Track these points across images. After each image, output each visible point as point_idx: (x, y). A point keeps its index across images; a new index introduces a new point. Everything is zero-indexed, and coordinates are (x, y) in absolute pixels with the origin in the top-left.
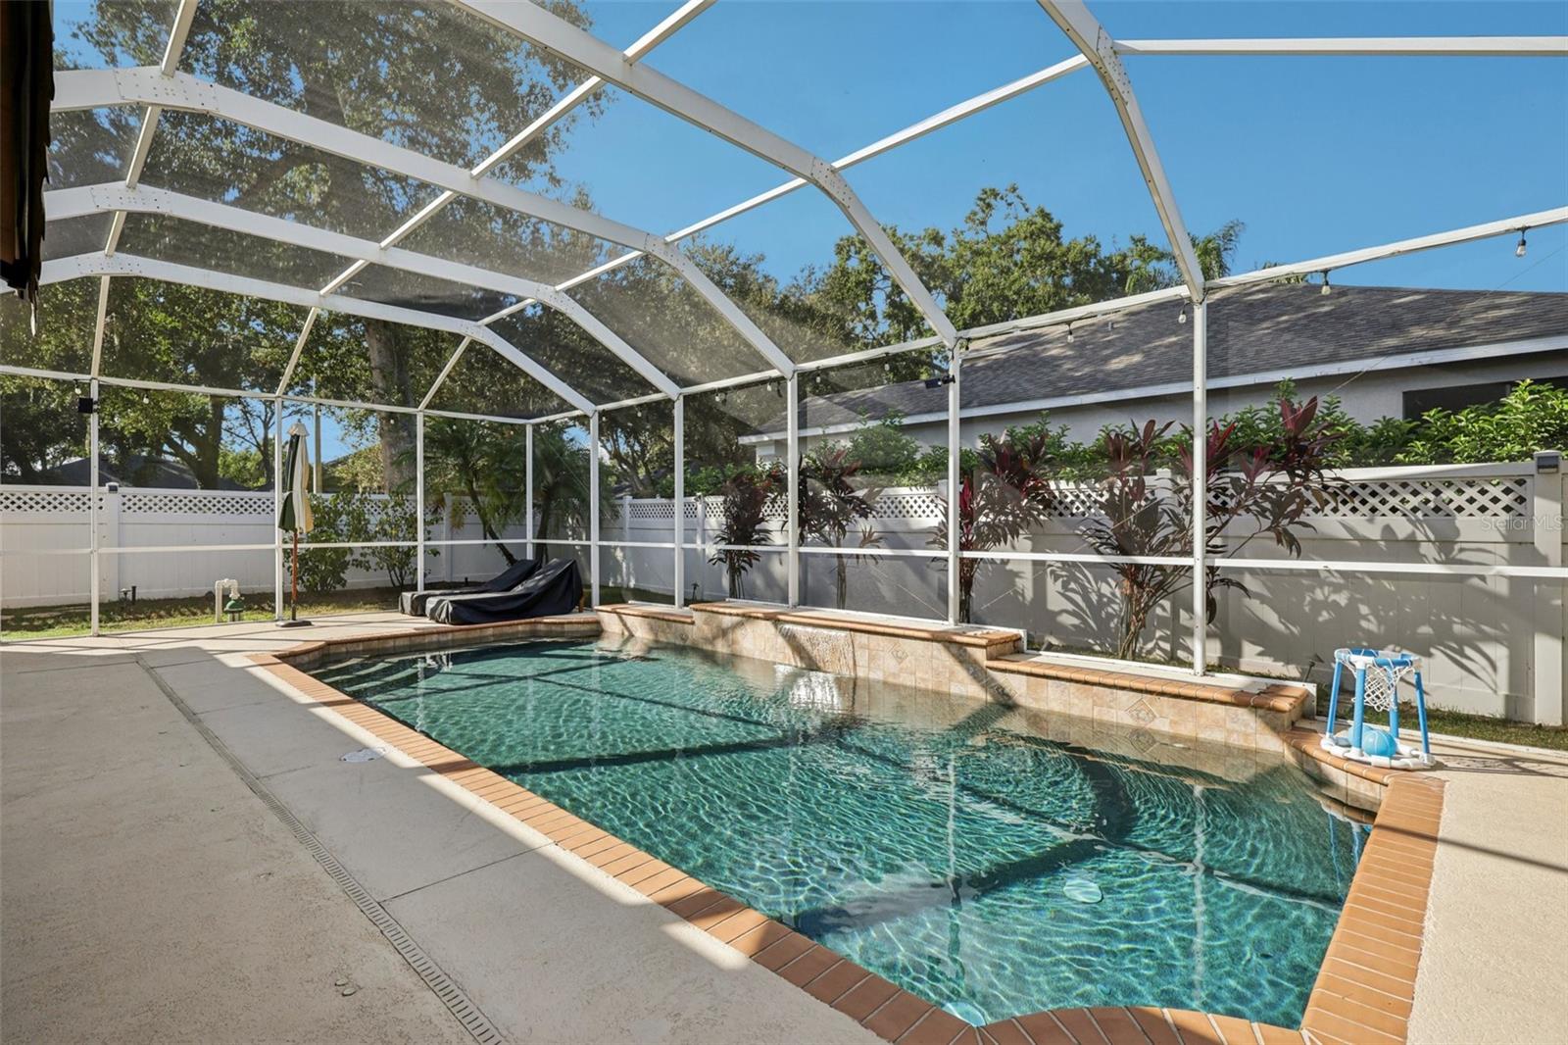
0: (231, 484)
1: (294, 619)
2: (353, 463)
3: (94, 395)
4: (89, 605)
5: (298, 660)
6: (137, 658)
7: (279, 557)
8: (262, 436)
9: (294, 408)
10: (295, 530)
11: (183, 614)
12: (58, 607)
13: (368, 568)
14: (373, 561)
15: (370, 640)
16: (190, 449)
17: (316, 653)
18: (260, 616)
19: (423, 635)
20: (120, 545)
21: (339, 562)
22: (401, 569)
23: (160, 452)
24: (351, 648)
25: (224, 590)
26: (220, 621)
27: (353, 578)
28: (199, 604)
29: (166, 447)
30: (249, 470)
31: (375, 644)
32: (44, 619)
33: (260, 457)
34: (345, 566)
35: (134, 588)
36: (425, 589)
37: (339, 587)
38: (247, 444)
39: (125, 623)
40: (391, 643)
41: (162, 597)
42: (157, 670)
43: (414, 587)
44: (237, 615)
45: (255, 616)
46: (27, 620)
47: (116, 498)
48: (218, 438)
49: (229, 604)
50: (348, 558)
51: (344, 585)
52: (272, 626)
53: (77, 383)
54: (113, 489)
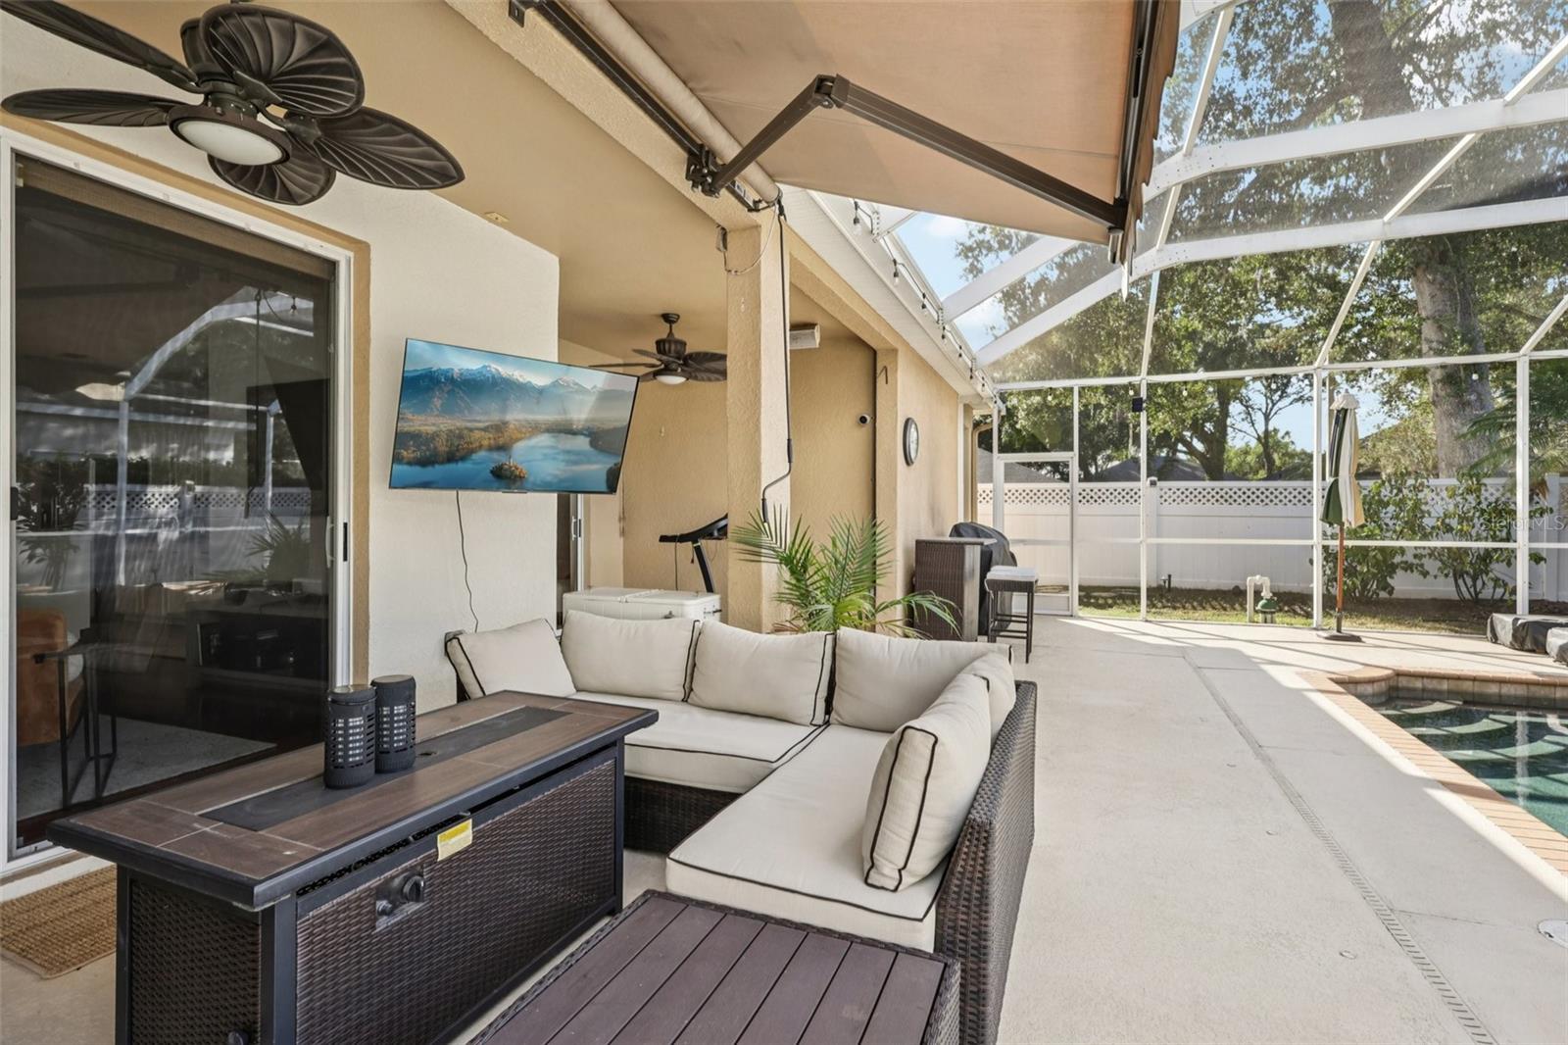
0: (1240, 475)
1: (1339, 630)
2: (1374, 446)
3: (1143, 394)
4: (1138, 589)
5: (1361, 689)
6: (1183, 652)
7: (1318, 556)
8: (1263, 429)
9: (1295, 396)
10: (1342, 524)
11: (1214, 608)
12: (1115, 588)
13: (1425, 574)
14: (1432, 565)
15: (1459, 678)
16: (1199, 446)
17: (1383, 684)
18: (1293, 621)
19: (1555, 685)
20: (1159, 536)
21: (1387, 563)
22: (1474, 580)
23: (1176, 451)
24: (1431, 684)
25: (1255, 585)
26: (1252, 621)
27: (1404, 585)
28: (1229, 599)
29: (1180, 447)
30: (1249, 464)
31: (1467, 686)
32: (1105, 598)
33: (1260, 449)
34: (1392, 569)
35: (1170, 576)
36: (1532, 611)
37: (1383, 595)
38: (1247, 438)
39: (1165, 610)
40: (1493, 689)
41: (1192, 587)
42: (1205, 671)
43: (1511, 608)
44: (1269, 616)
45: (1288, 620)
46: (1095, 597)
47: (1155, 491)
48: (1224, 434)
49: (1261, 603)
50: (1397, 559)
51: (1391, 593)
52: (1312, 635)
53: (1131, 385)
54: (1153, 484)
